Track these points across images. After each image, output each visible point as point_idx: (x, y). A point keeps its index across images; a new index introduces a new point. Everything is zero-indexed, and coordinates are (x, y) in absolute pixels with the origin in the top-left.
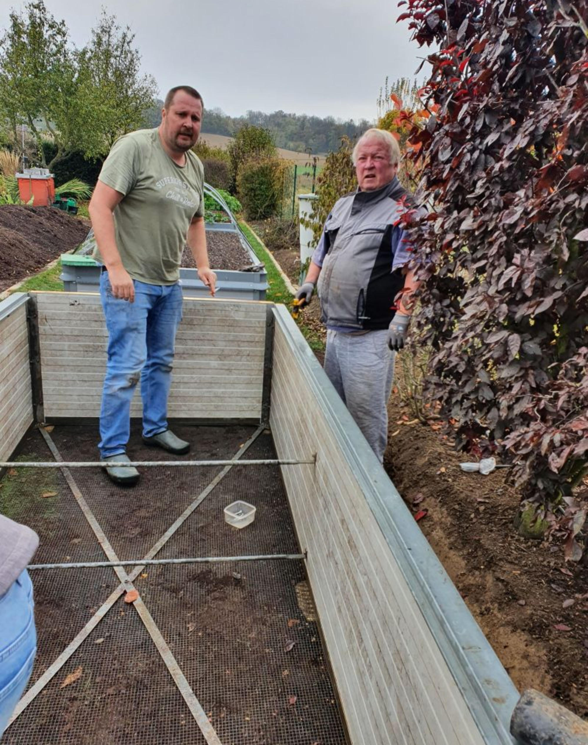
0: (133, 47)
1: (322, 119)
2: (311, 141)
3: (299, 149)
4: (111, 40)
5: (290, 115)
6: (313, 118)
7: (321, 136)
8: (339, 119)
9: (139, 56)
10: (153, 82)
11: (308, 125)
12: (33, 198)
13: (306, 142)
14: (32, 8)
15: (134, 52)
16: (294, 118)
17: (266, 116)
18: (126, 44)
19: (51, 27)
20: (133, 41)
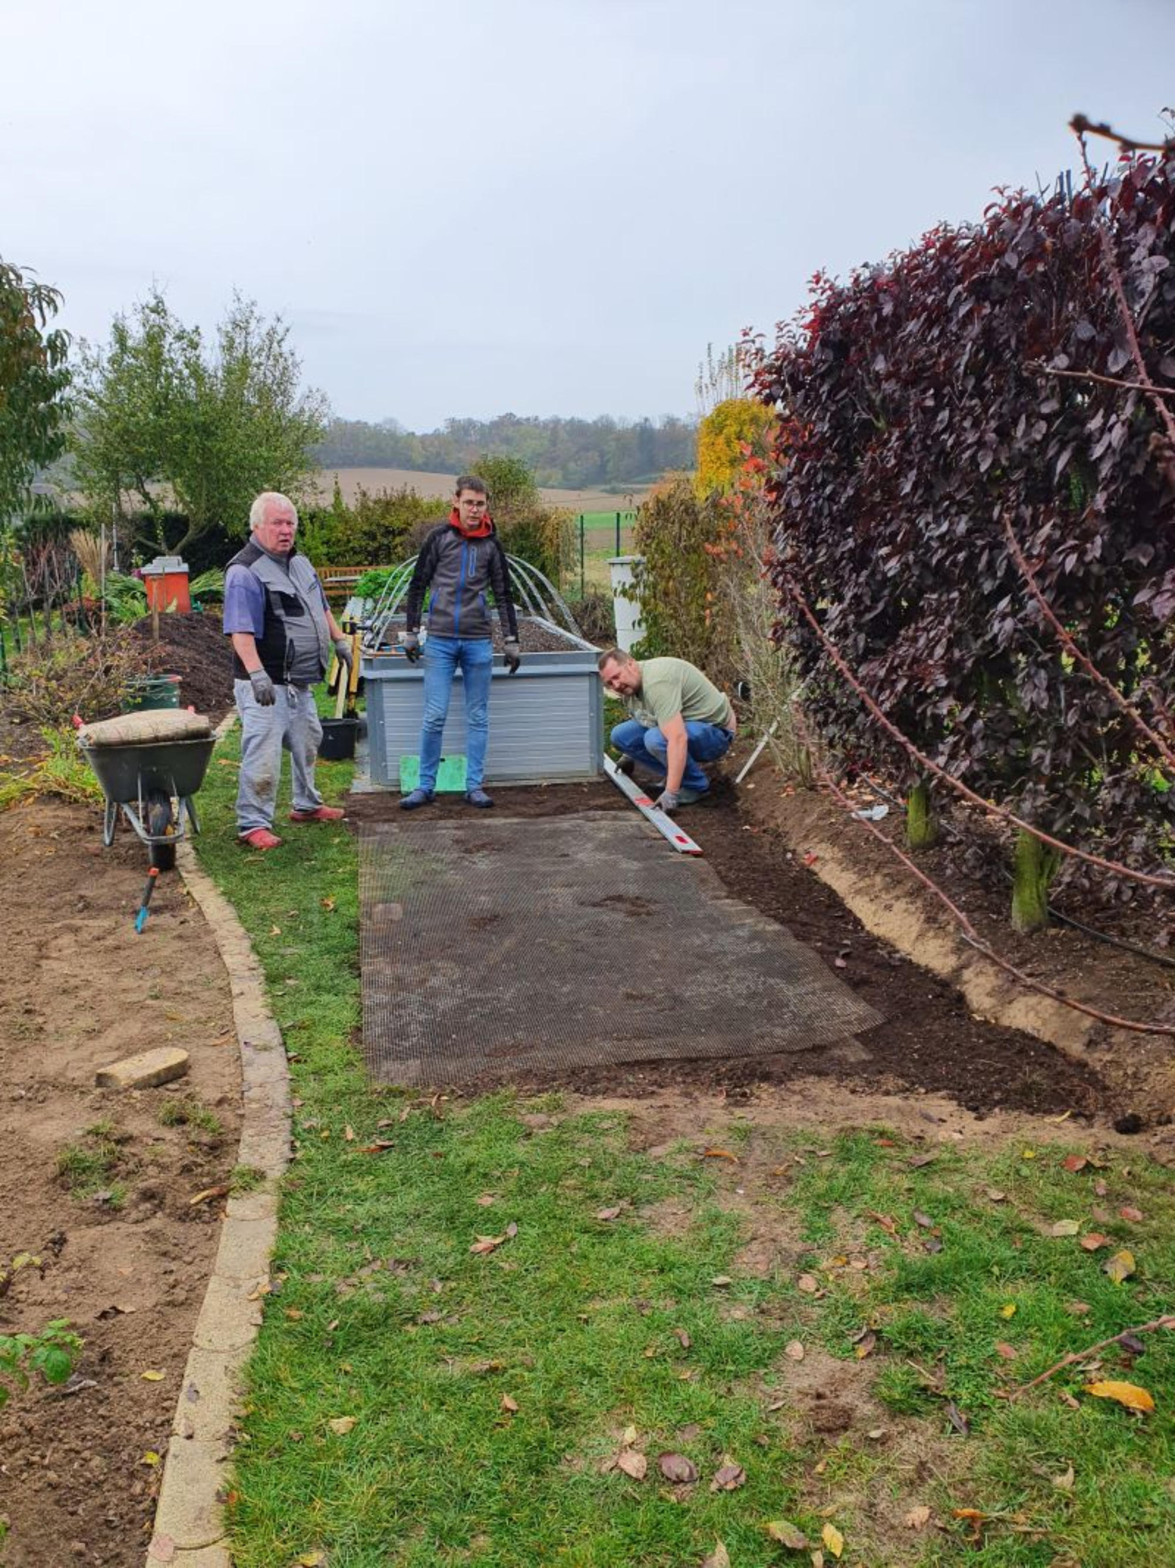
0: (286, 348)
1: (590, 421)
2: (572, 466)
3: (551, 483)
4: (249, 340)
5: (528, 419)
6: (572, 422)
7: (590, 454)
8: (623, 419)
9: (298, 359)
10: (323, 400)
11: (563, 435)
12: (175, 603)
13: (564, 468)
14: (147, 311)
15: (287, 355)
16: (537, 426)
17: (483, 425)
18: (275, 345)
19: (179, 338)
20: (288, 338)
